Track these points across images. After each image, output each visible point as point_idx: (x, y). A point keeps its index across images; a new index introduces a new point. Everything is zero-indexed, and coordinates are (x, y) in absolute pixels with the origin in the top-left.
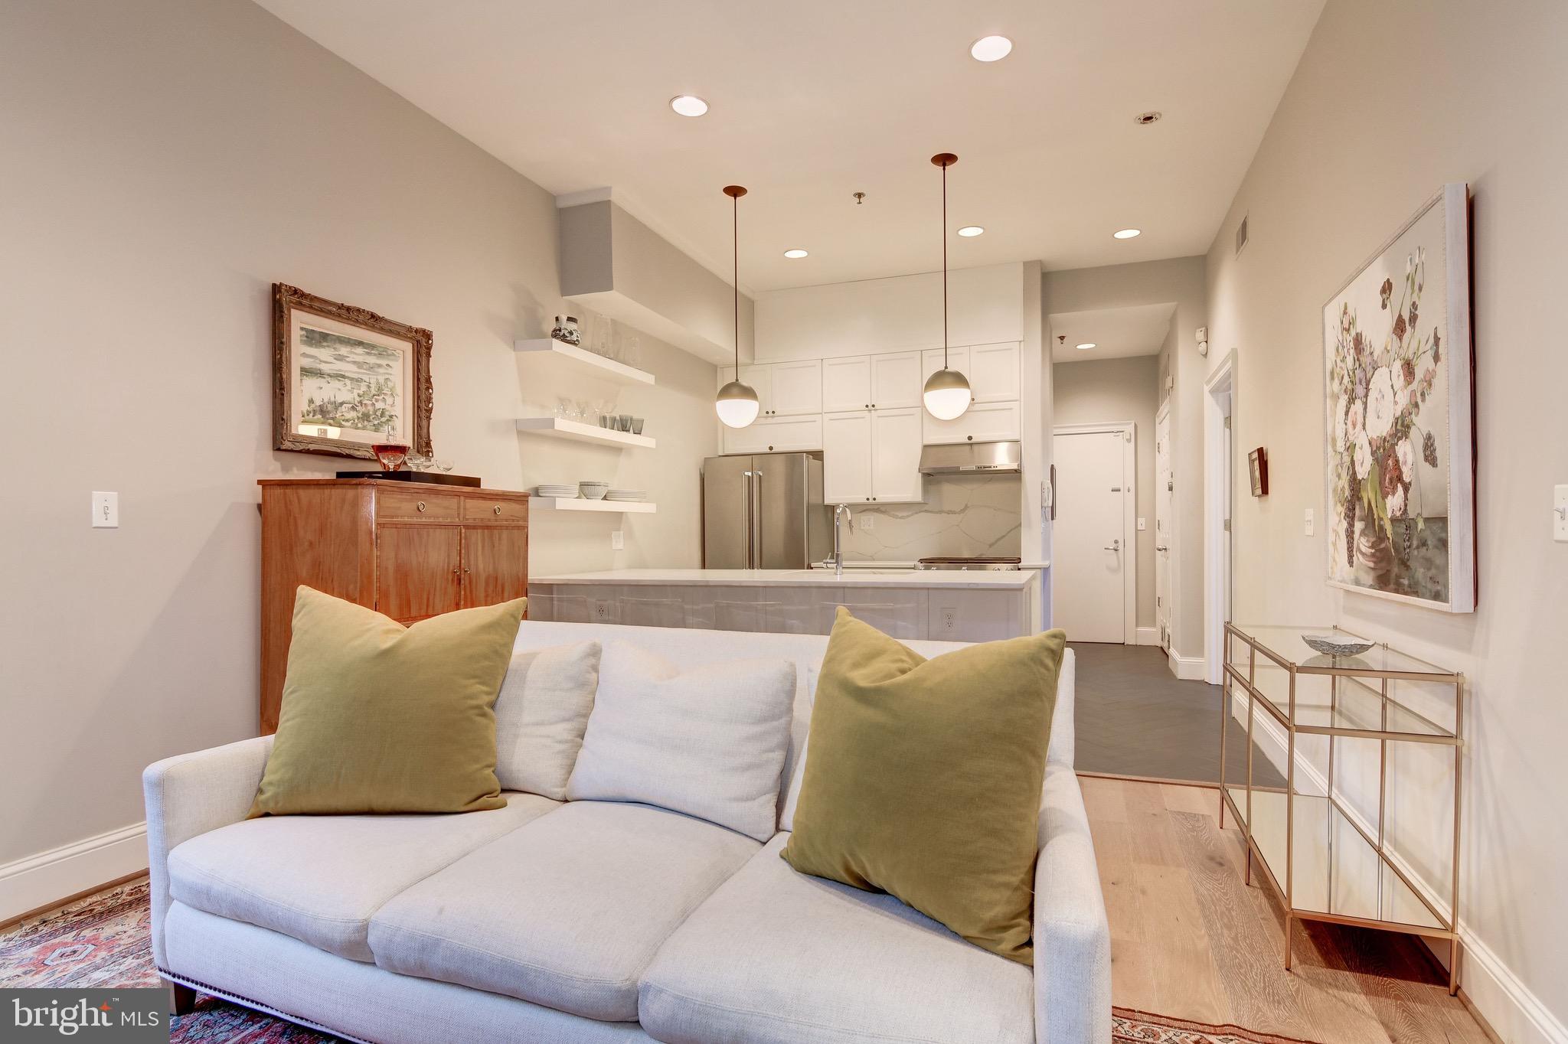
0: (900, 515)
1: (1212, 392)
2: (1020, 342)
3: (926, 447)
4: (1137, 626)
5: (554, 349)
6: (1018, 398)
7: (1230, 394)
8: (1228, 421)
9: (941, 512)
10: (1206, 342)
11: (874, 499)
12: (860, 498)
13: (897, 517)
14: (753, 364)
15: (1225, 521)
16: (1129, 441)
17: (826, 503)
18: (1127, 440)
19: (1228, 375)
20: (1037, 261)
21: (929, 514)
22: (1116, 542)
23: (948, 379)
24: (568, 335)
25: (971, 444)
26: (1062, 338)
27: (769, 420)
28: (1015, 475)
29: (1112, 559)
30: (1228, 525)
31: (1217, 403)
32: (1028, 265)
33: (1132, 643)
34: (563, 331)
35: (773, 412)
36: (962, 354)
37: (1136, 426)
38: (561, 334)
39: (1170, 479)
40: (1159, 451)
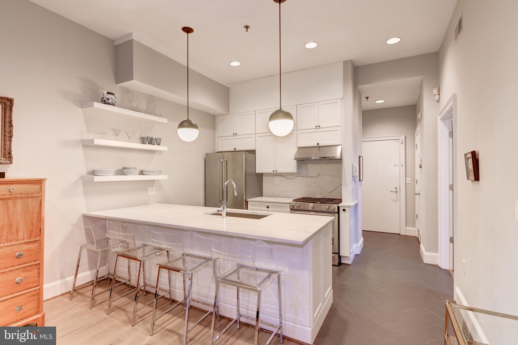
0: (290, 177)
1: (442, 119)
2: (342, 99)
3: (299, 148)
4: (406, 226)
5: (94, 106)
6: (341, 125)
7: (452, 120)
8: (451, 134)
9: (307, 177)
10: (439, 94)
11: (276, 171)
12: (270, 170)
13: (288, 179)
14: (229, 114)
15: (450, 185)
16: (402, 143)
17: (257, 172)
18: (401, 143)
19: (451, 110)
20: (350, 60)
21: (302, 178)
22: (396, 188)
23: (281, 114)
24: (106, 100)
25: (319, 147)
26: (367, 98)
27: (235, 137)
28: (340, 161)
29: (394, 196)
30: (452, 188)
31: (445, 124)
32: (345, 63)
33: (404, 234)
34: (104, 99)
35: (236, 134)
36: (314, 106)
37: (405, 137)
38: (104, 100)
39: (420, 162)
40: (416, 148)
